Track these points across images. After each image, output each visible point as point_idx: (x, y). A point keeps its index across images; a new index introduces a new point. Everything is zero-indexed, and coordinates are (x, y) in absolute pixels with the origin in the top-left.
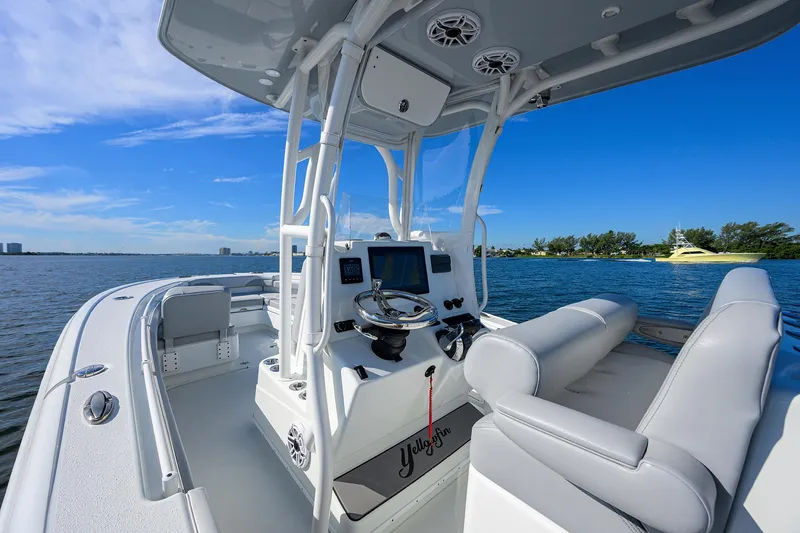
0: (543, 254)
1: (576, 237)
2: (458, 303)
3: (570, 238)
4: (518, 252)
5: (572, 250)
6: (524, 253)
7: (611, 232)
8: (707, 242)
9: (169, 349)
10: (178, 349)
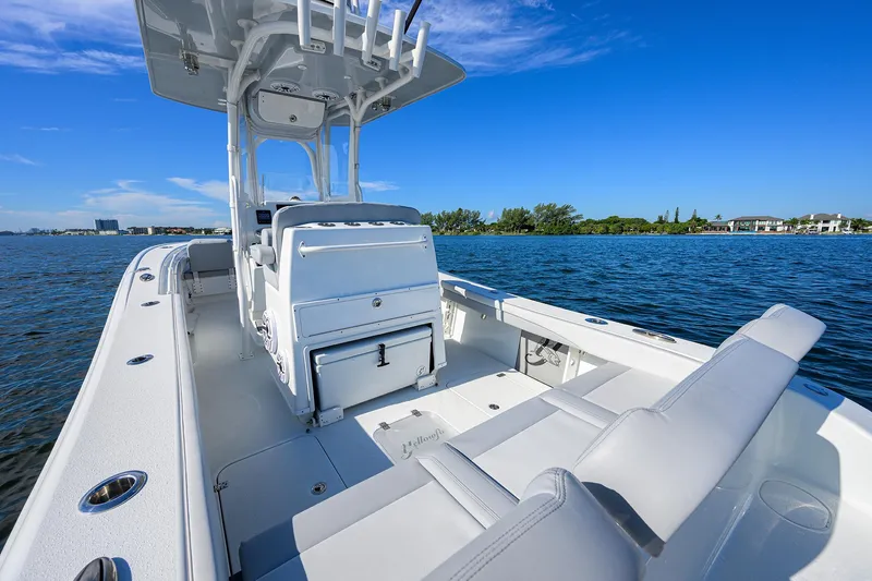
8: (526, 220)
9: (197, 279)
10: (202, 280)
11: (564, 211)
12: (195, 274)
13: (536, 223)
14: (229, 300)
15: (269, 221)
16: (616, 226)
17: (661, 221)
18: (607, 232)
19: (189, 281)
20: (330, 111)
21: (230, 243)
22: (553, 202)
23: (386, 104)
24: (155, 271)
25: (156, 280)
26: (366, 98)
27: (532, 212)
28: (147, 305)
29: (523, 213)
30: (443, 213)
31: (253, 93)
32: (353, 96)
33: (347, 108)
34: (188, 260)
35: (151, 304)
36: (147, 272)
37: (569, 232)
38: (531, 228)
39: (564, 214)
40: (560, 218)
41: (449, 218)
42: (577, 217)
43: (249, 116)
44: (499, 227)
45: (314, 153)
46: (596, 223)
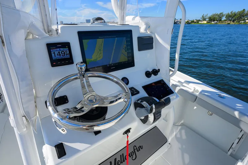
0: (205, 22)
1: (224, 13)
2: (156, 72)
3: (221, 14)
4: (193, 22)
5: (221, 20)
6: (195, 22)
7: (244, 10)
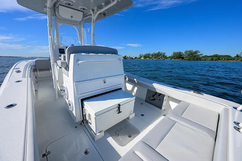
7: (159, 52)
8: (181, 55)
9: (38, 72)
10: (40, 72)
11: (196, 52)
12: (38, 70)
13: (185, 57)
14: (50, 79)
15: (64, 53)
16: (217, 58)
17: (237, 56)
18: (212, 60)
19: (36, 73)
20: (84, 16)
21: (50, 60)
22: (192, 50)
23: (104, 14)
24: (22, 69)
25: (22, 73)
26: (97, 11)
27: (184, 53)
28: (17, 82)
29: (180, 53)
30: (154, 53)
31: (57, 6)
32: (93, 10)
33: (91, 15)
34: (35, 66)
35: (19, 81)
36: (19, 69)
37: (197, 60)
38: (183, 58)
39: (195, 53)
40: (194, 55)
41: (155, 55)
42: (201, 55)
43: (56, 15)
44: (171, 58)
45: (79, 30)
46: (208, 57)
